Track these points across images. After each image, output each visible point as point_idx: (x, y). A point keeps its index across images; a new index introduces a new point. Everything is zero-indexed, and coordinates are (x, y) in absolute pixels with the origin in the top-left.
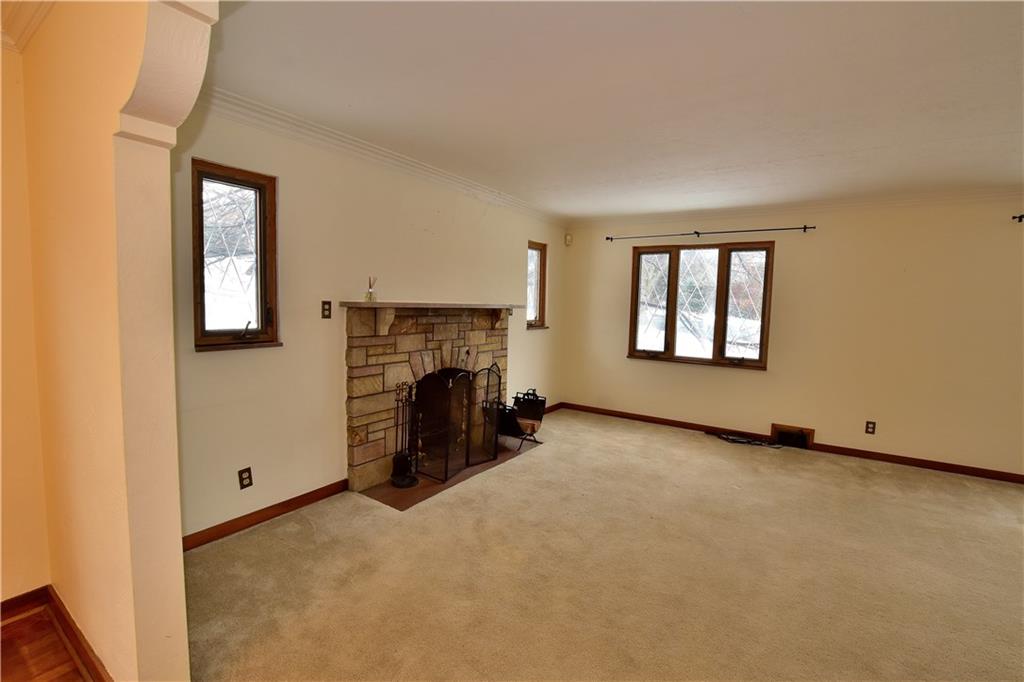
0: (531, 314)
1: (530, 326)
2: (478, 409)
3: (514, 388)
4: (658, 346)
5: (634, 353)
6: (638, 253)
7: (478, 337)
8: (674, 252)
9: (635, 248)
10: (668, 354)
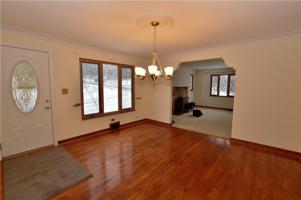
0: (191, 88)
1: (191, 90)
2: (184, 105)
3: (190, 101)
4: (216, 94)
5: (211, 95)
6: (212, 76)
7: (184, 92)
8: (219, 76)
9: (211, 75)
10: (218, 95)
